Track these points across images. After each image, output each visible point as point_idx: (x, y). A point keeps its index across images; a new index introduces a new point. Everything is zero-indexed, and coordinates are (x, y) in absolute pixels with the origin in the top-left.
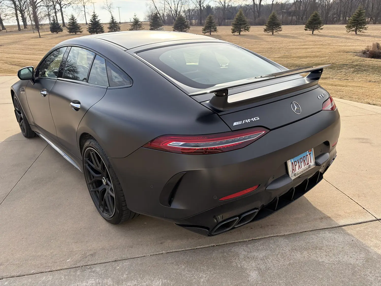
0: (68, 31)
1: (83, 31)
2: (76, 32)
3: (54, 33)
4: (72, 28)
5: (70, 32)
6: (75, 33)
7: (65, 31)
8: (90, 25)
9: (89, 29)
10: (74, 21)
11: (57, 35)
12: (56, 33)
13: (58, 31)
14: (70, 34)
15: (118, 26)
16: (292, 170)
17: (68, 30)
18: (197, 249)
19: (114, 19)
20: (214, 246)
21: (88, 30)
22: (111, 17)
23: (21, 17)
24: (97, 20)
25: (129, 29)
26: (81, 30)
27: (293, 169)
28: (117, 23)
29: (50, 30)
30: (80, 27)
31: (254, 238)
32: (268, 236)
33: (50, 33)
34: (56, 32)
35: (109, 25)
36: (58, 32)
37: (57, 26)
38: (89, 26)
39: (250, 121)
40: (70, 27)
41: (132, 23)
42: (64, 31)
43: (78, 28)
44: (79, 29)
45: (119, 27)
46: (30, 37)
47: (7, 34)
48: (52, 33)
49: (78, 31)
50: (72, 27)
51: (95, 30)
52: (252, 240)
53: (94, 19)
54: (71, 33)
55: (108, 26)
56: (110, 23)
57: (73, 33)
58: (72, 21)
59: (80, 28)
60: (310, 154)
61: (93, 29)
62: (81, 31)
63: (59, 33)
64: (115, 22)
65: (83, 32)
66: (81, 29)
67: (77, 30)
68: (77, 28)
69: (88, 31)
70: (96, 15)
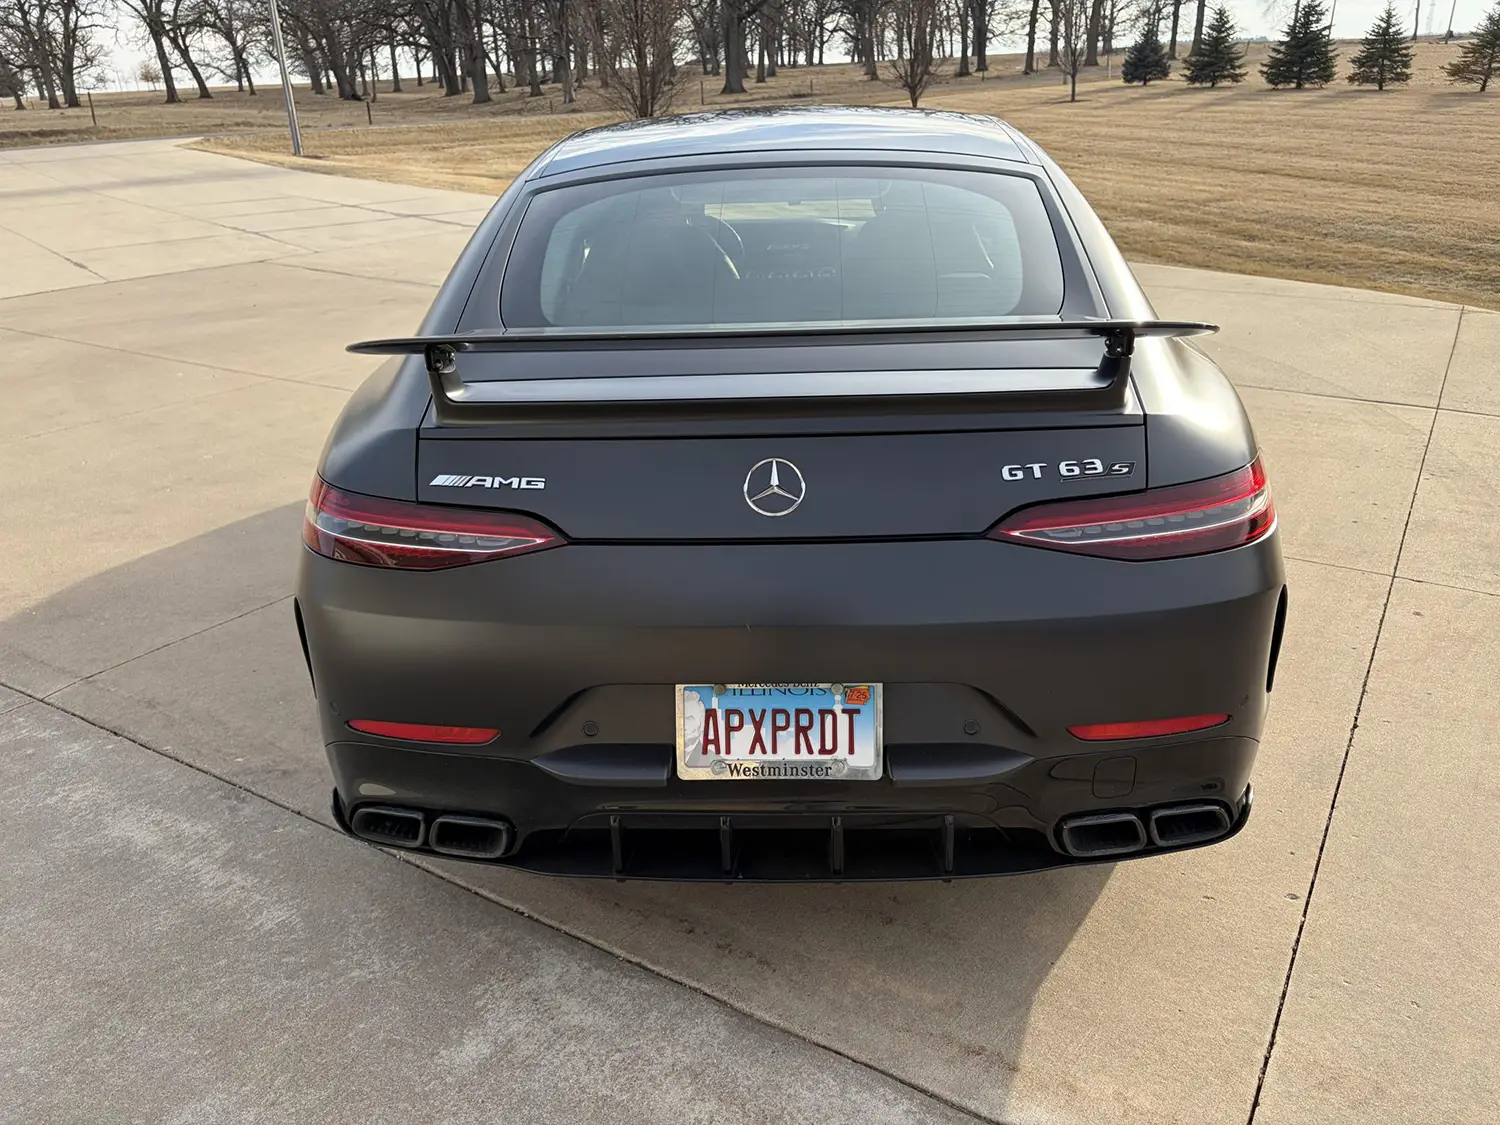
0: (1185, 76)
1: (1245, 74)
2: (1214, 80)
3: (1135, 84)
4: (1207, 62)
5: (1192, 79)
6: (1209, 85)
7: (1177, 76)
8: (1282, 48)
9: (1271, 67)
10: (1223, 35)
11: (1143, 91)
12: (1141, 83)
13: (1148, 77)
14: (1191, 86)
15: (1404, 52)
16: (701, 739)
17: (1188, 73)
18: (476, 893)
19: (1393, 21)
20: (522, 913)
21: (1265, 69)
22: (1384, 16)
23: (1050, 22)
24: (1314, 27)
25: (1450, 64)
26: (1238, 71)
27: (711, 736)
28: (1401, 41)
29: (1123, 72)
30: (1238, 58)
31: (645, 963)
32: (694, 984)
33: (1121, 83)
34: (1140, 80)
35: (1362, 48)
36: (1150, 80)
37: (1152, 58)
38: (1274, 54)
39: (501, 483)
40: (1198, 61)
41: (1475, 41)
42: (1172, 76)
43: (1231, 60)
44: (1233, 68)
45: (1406, 56)
46: (1038, 100)
47: (983, 85)
48: (1127, 84)
49: (1226, 73)
50: (1206, 59)
51: (1295, 69)
52: (639, 965)
53: (1307, 24)
54: (1197, 85)
55: (1356, 52)
56: (1367, 41)
57: (1204, 85)
58: (1215, 34)
59: (1237, 63)
60: (850, 713)
61: (1290, 64)
62: (1237, 75)
63: (1152, 83)
64: (1397, 33)
65: (1245, 77)
66: (1240, 67)
67: (1224, 69)
68: (1226, 62)
69: (1265, 76)
70: (1318, 9)
